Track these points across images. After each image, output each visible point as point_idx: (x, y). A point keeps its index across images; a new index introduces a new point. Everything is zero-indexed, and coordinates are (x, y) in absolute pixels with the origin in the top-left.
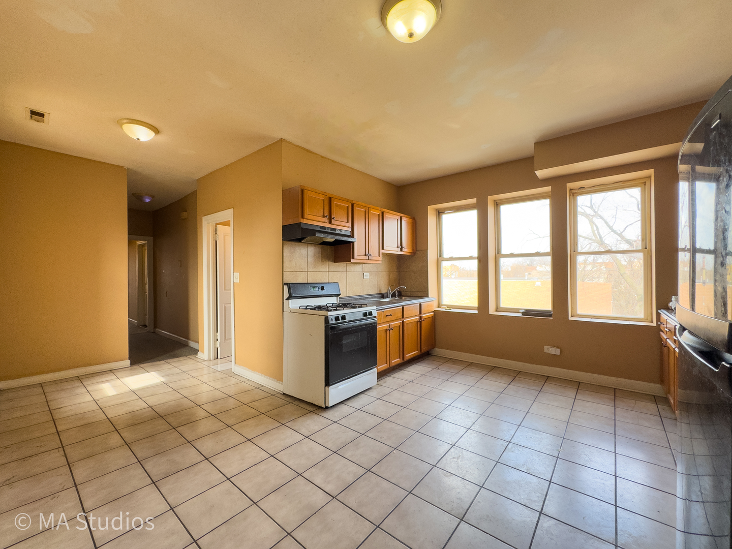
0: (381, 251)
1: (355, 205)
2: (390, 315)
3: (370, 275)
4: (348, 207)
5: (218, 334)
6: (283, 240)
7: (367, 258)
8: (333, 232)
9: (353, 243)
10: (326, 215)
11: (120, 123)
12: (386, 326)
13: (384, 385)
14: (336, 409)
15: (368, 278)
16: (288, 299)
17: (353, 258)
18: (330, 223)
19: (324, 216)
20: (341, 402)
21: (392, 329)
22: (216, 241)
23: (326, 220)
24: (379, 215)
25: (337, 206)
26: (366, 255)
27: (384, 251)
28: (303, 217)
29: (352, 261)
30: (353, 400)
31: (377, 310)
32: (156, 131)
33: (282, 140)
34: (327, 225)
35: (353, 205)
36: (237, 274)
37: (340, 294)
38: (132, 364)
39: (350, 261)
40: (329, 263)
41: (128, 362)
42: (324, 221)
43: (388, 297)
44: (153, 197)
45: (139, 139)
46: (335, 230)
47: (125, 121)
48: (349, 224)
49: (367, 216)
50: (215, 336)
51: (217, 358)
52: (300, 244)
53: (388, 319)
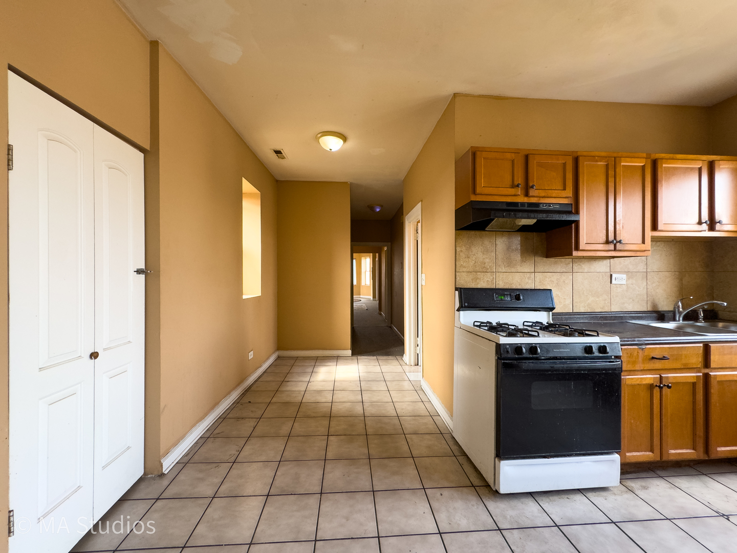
0: (649, 233)
1: (581, 159)
2: (664, 358)
3: (628, 278)
4: (565, 164)
5: (419, 339)
6: (456, 230)
7: (611, 247)
8: (532, 209)
9: (577, 223)
10: (516, 183)
11: (317, 139)
12: (650, 378)
13: (642, 494)
14: (514, 503)
15: (624, 282)
16: (458, 310)
17: (577, 248)
18: (527, 195)
19: (514, 186)
20: (531, 494)
21: (669, 387)
22: (417, 241)
23: (519, 191)
24: (643, 167)
25: (540, 165)
26: (607, 242)
27: (656, 234)
28: (474, 192)
29: (575, 253)
30: (555, 498)
31: (622, 345)
32: (344, 138)
33: (455, 95)
34: (522, 199)
35: (576, 161)
36: (423, 275)
37: (553, 308)
38: (353, 354)
39: (571, 255)
40: (536, 258)
41: (349, 352)
42: (513, 193)
43: (674, 320)
44: (382, 206)
45: (331, 150)
46: (537, 205)
47: (319, 135)
48: (569, 192)
49: (611, 173)
50: (416, 341)
51: (418, 365)
52: (483, 233)
53: (658, 365)
